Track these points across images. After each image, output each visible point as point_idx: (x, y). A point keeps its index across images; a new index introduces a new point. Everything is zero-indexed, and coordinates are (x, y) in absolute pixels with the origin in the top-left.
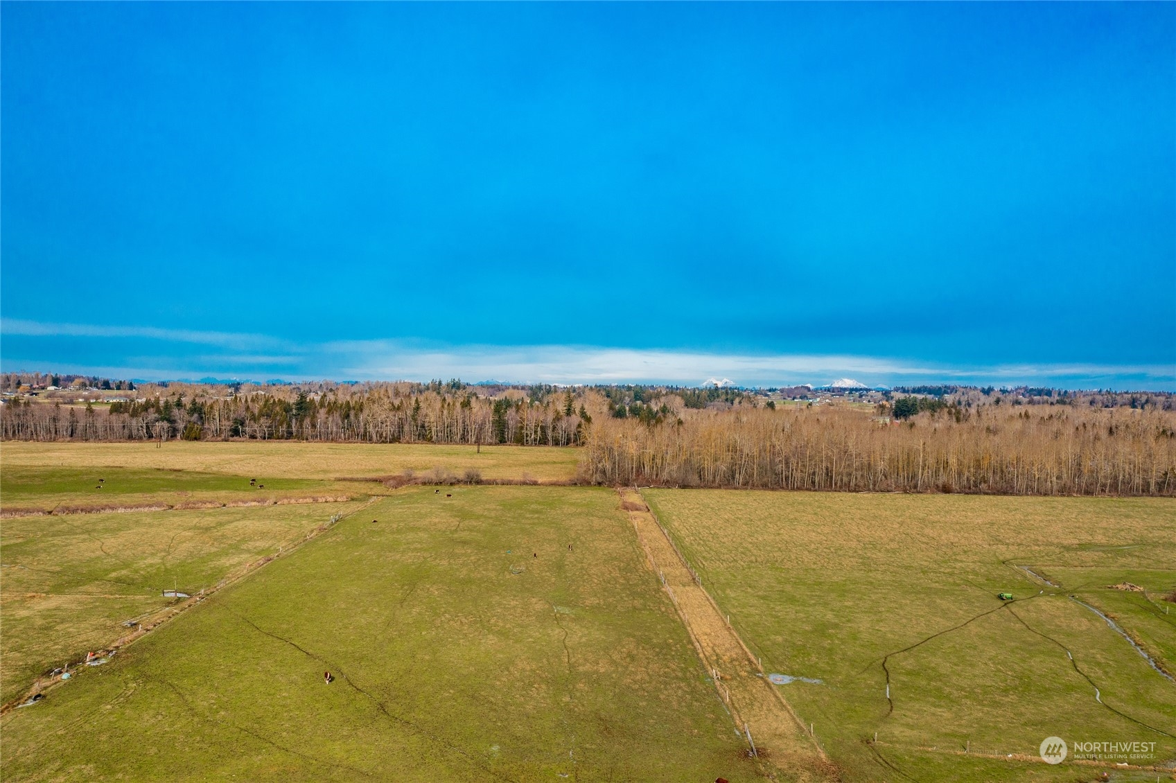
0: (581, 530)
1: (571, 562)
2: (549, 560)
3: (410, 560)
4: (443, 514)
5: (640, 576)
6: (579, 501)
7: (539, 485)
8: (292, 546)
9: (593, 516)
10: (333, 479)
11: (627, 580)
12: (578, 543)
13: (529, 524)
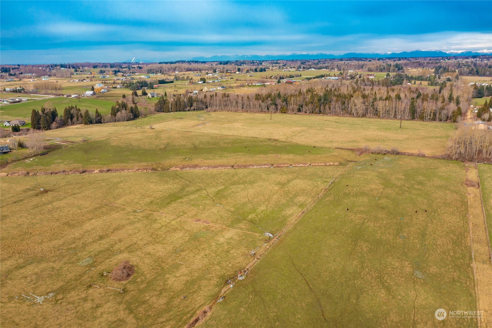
0: (440, 202)
1: (430, 232)
2: (419, 229)
3: (358, 221)
4: (377, 181)
5: (462, 250)
6: (443, 174)
7: (426, 157)
8: (312, 202)
9: (448, 190)
10: (334, 147)
11: (455, 253)
12: (436, 214)
13: (415, 194)
